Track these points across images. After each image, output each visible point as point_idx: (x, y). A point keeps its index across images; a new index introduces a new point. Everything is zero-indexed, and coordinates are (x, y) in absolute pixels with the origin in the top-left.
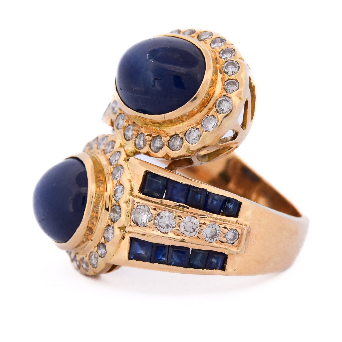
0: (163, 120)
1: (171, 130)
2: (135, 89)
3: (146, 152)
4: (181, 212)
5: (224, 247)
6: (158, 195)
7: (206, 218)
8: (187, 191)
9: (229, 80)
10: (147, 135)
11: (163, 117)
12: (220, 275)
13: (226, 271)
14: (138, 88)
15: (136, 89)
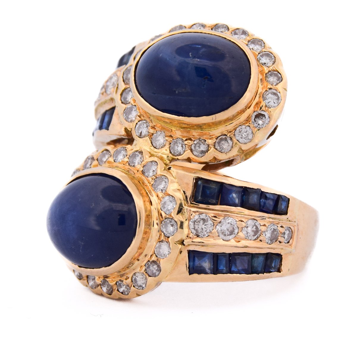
0: (214, 121)
1: (217, 132)
2: (178, 92)
3: (186, 158)
4: (242, 216)
5: (282, 247)
6: (214, 201)
7: (266, 219)
8: (243, 194)
9: (269, 71)
10: (186, 140)
11: (214, 118)
12: (277, 277)
13: (281, 272)
14: (183, 90)
15: (180, 91)
